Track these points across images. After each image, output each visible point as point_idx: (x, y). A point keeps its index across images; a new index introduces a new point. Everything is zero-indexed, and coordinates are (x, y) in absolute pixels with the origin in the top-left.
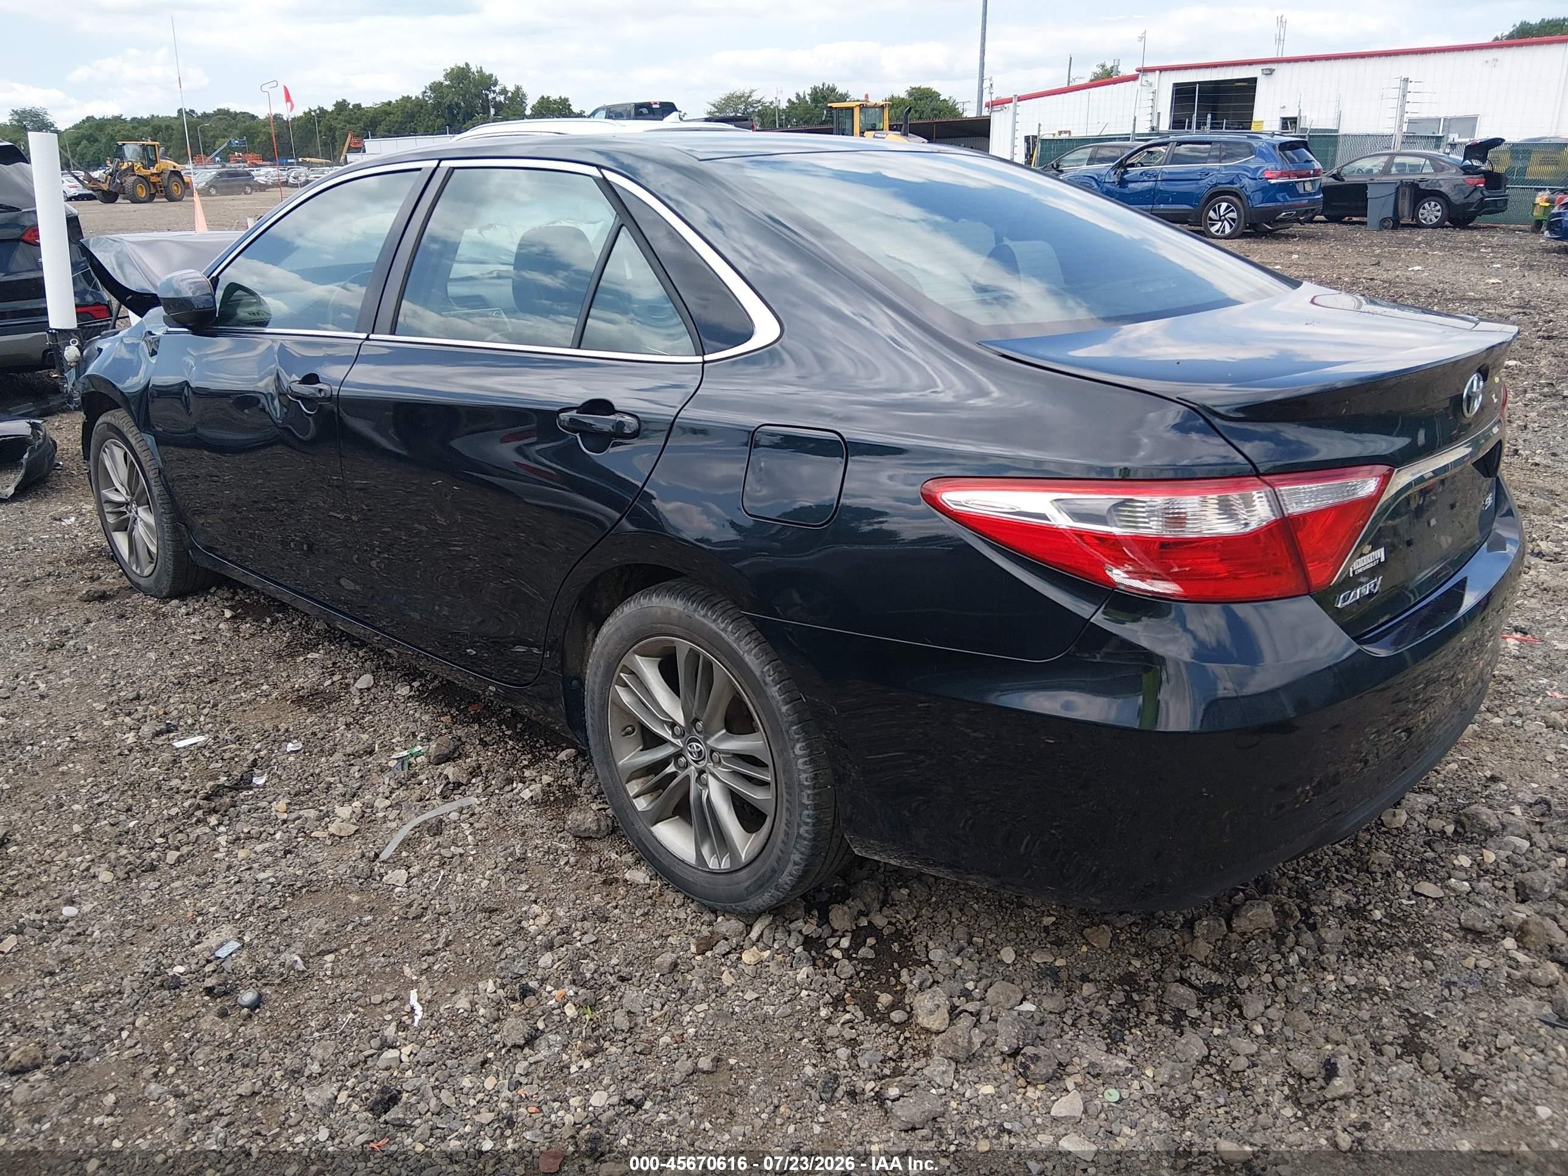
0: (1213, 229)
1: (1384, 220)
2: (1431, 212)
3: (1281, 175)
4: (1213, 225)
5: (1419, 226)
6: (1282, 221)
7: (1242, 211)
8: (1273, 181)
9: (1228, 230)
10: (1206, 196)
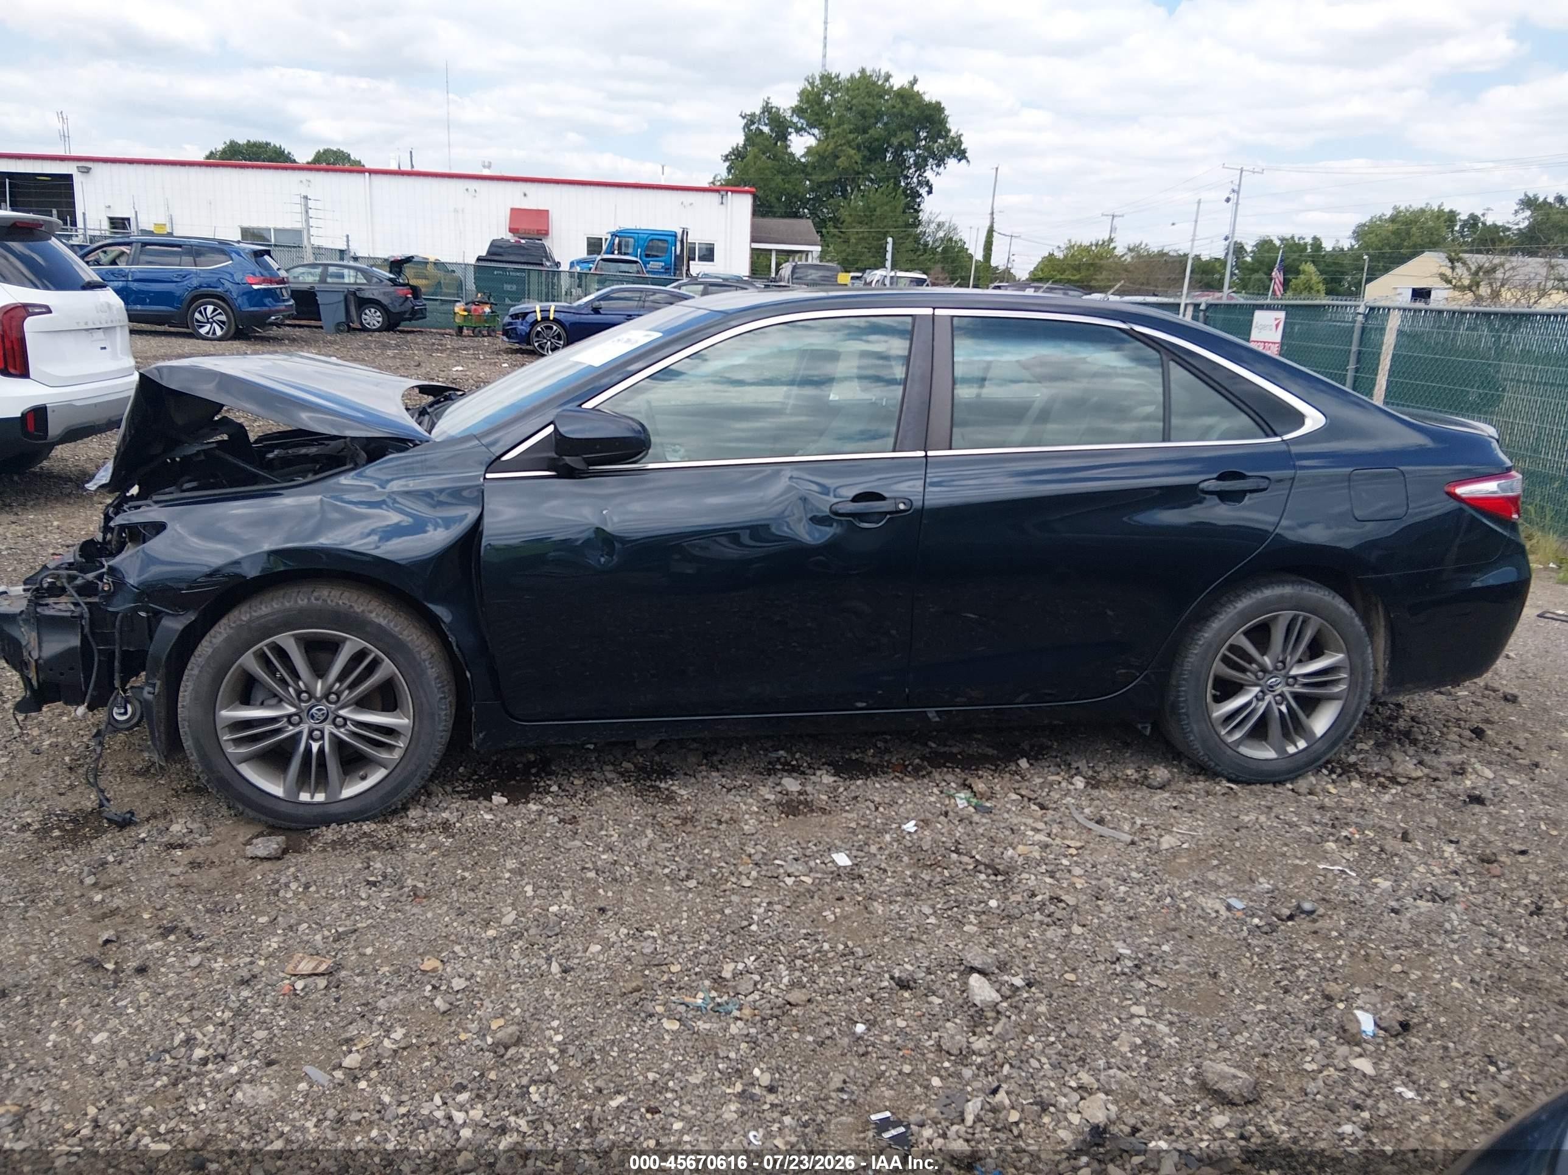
0: (203, 331)
1: (338, 324)
2: (373, 318)
3: (264, 282)
4: (201, 327)
5: (364, 329)
6: (272, 324)
7: (231, 314)
8: (255, 287)
9: (219, 332)
10: (189, 298)
